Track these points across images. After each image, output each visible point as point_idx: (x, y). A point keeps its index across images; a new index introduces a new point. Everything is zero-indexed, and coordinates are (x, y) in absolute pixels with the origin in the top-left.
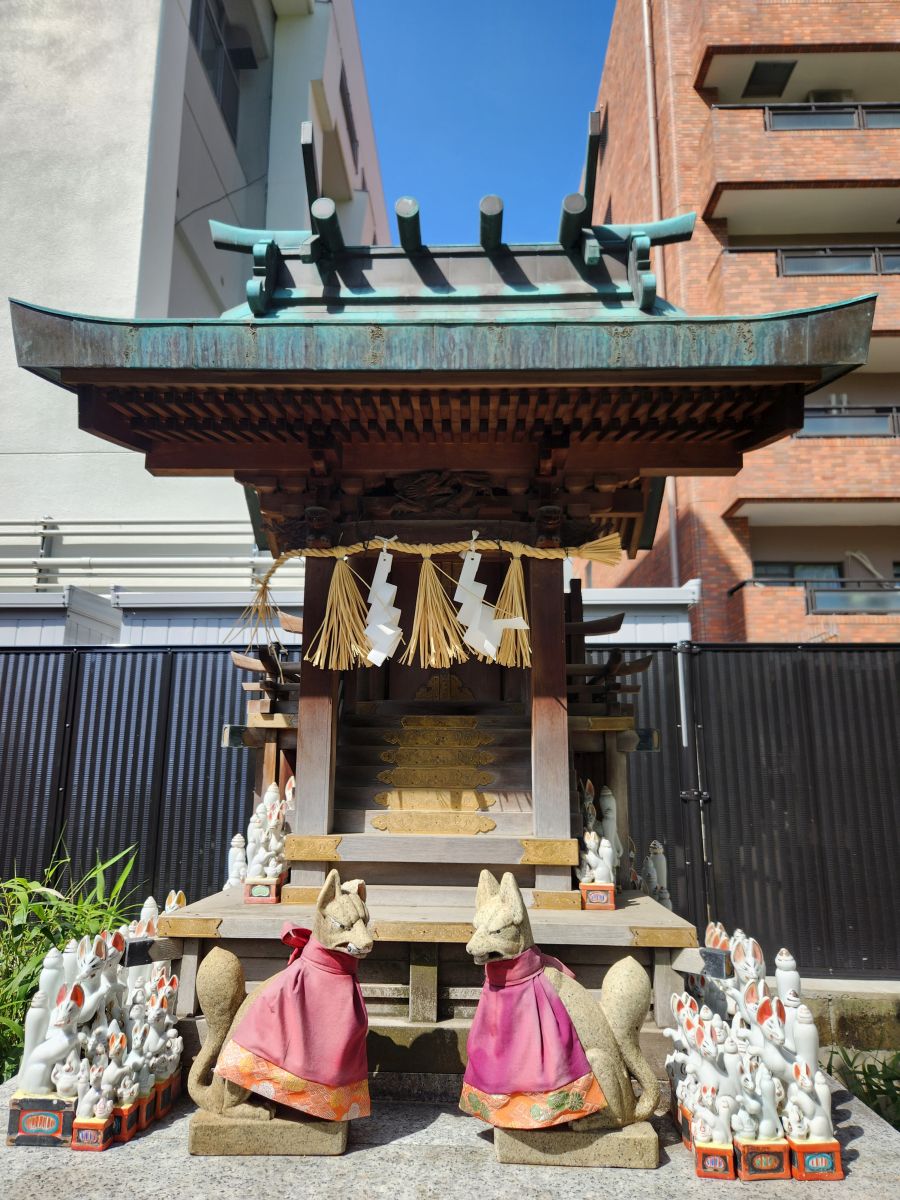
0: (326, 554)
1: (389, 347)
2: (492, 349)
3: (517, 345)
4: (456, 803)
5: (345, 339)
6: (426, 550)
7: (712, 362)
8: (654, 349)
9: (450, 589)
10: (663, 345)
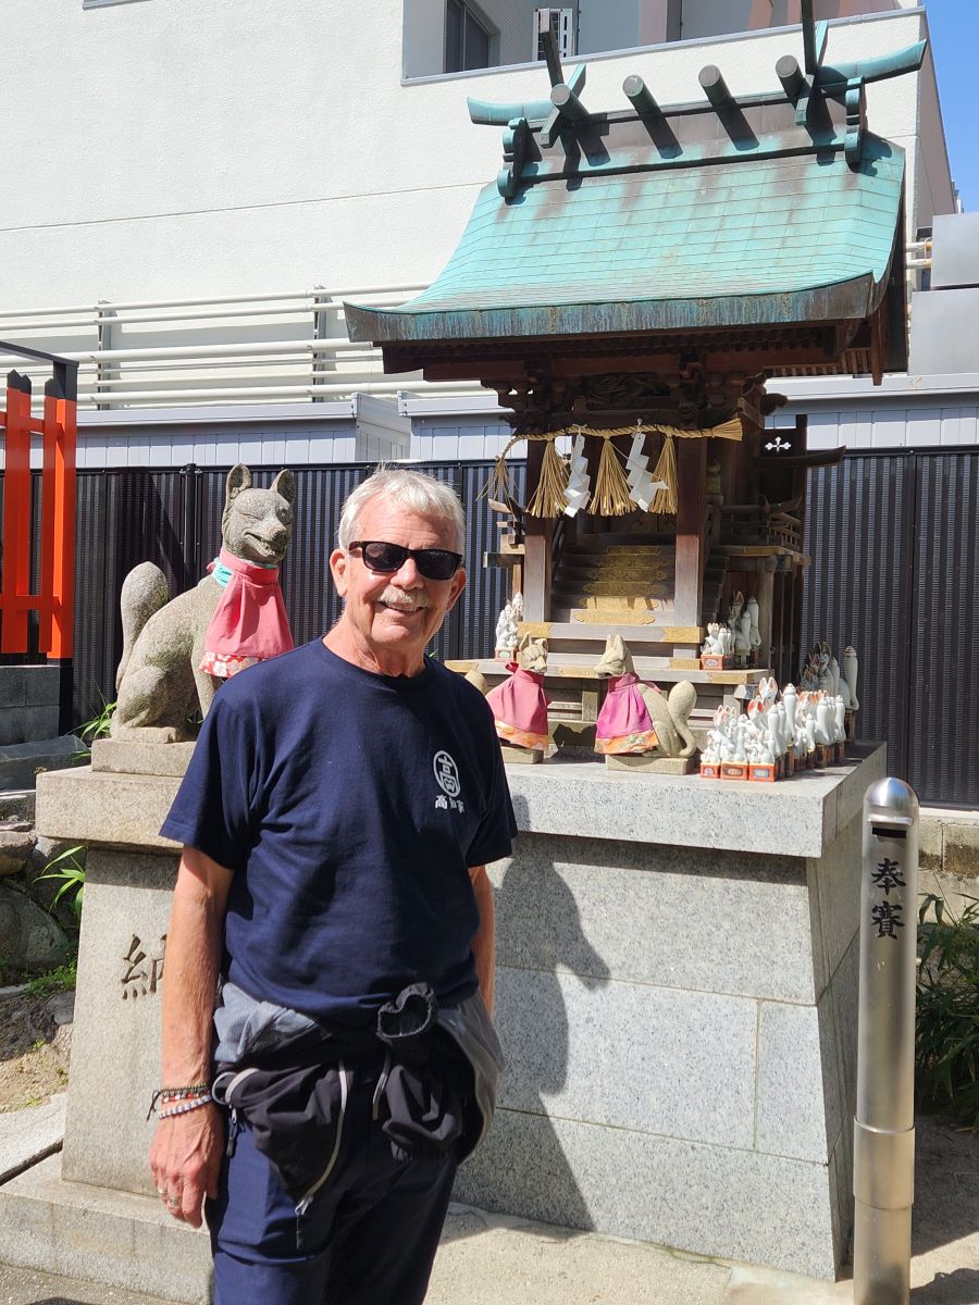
0: (541, 438)
1: (561, 320)
2: (624, 318)
3: (639, 315)
4: (631, 603)
5: (535, 316)
6: (606, 434)
7: (764, 321)
8: (727, 314)
9: (623, 462)
10: (732, 311)
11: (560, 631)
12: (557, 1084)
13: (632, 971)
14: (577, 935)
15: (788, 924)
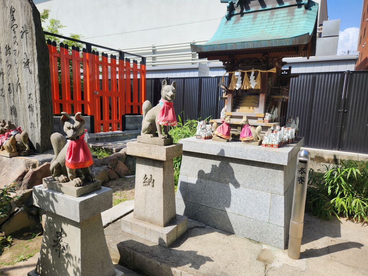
0: (231, 73)
1: (236, 46)
2: (250, 45)
3: (254, 44)
4: (249, 108)
5: (231, 45)
6: (246, 72)
7: (282, 45)
8: (274, 44)
9: (249, 78)
10: (275, 43)
11: (234, 114)
12: (228, 206)
13: (245, 185)
14: (234, 177)
15: (279, 178)
